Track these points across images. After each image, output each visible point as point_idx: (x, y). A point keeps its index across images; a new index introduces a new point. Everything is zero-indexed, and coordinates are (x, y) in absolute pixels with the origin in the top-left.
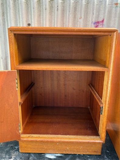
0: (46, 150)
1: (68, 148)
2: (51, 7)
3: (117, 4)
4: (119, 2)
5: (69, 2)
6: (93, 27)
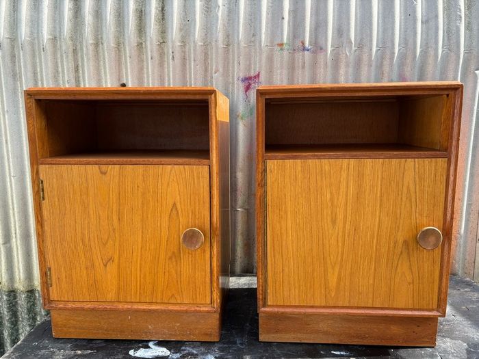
0: (106, 332)
1: (150, 327)
2: (162, 54)
3: (281, 45)
4: (285, 41)
5: (192, 45)
6: (242, 86)
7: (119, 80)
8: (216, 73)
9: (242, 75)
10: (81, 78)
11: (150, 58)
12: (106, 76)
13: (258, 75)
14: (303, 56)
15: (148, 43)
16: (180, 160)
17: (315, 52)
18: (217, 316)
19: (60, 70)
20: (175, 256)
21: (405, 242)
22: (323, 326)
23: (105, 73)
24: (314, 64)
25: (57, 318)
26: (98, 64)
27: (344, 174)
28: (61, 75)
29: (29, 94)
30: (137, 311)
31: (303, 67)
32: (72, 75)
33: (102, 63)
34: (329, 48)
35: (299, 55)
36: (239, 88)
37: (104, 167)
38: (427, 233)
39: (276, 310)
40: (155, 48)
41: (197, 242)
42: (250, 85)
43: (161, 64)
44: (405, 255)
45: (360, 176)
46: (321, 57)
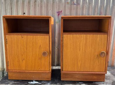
1: (33, 77)
2: (35, 5)
4: (69, 2)
5: (43, 2)
6: (57, 14)
7: (23, 12)
8: (50, 10)
9: (57, 11)
13: (62, 11)
14: (74, 6)
15: (31, 2)
16: (42, 34)
17: (77, 5)
18: (50, 74)
20: (40, 59)
21: (97, 55)
22: (77, 76)
23: (19, 10)
24: (77, 8)
25: (10, 74)
27: (82, 38)
28: (7, 10)
29: (4, 17)
30: (30, 72)
33: (18, 7)
34: (81, 4)
35: (73, 6)
36: (56, 15)
37: (22, 36)
38: (102, 53)
39: (65, 72)
40: (33, 3)
41: (46, 55)
42: (59, 14)
43: (35, 8)
44: (97, 58)
45: (86, 39)
46: (79, 6)
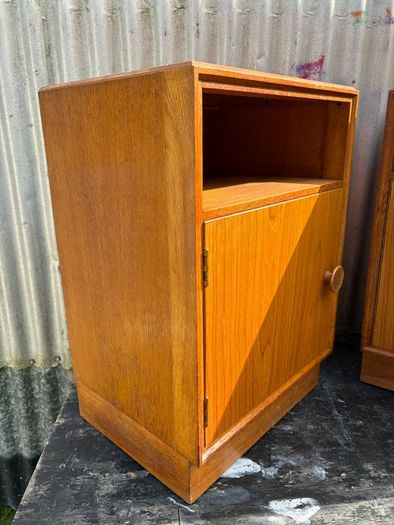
2: (179, 28)
3: (357, 14)
4: (364, 8)
5: (227, 11)
8: (259, 58)
9: (297, 62)
10: (56, 67)
11: (161, 33)
12: (93, 62)
13: (321, 62)
14: (387, 32)
15: (160, 9)
19: (23, 53)
23: (93, 58)
26: (81, 43)
28: (24, 61)
31: (386, 49)
32: (42, 62)
33: (87, 42)
43: (179, 44)
